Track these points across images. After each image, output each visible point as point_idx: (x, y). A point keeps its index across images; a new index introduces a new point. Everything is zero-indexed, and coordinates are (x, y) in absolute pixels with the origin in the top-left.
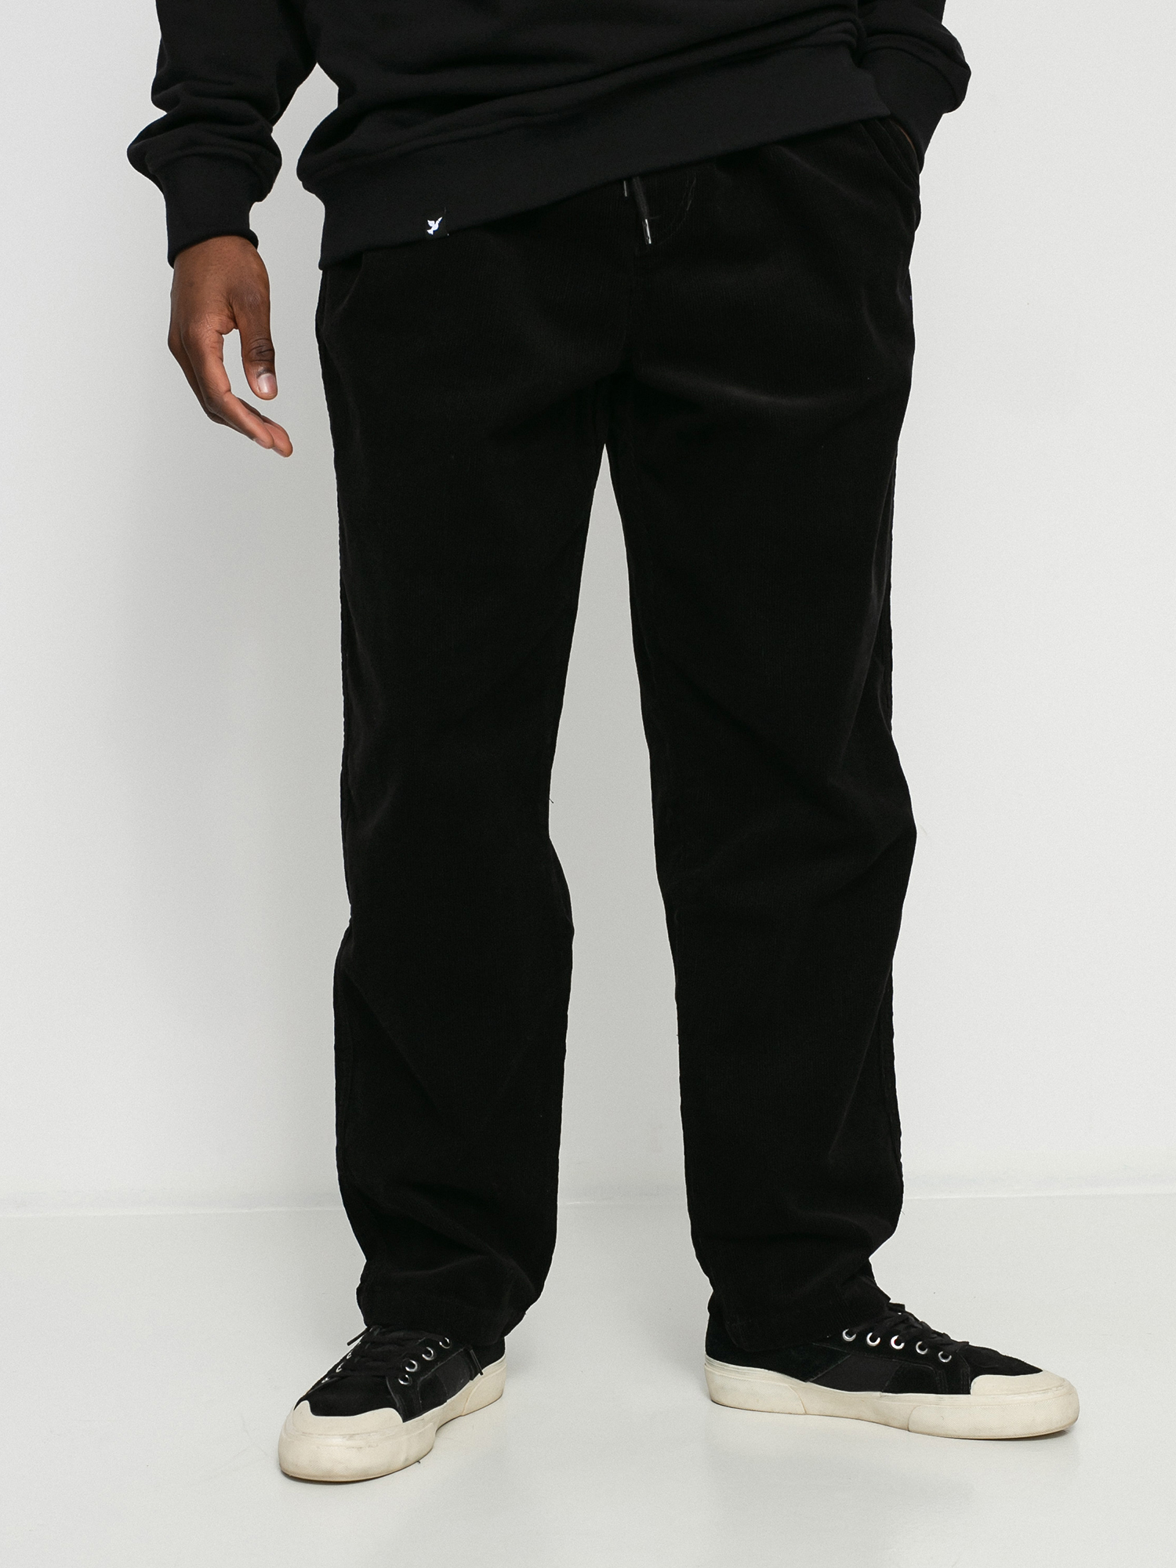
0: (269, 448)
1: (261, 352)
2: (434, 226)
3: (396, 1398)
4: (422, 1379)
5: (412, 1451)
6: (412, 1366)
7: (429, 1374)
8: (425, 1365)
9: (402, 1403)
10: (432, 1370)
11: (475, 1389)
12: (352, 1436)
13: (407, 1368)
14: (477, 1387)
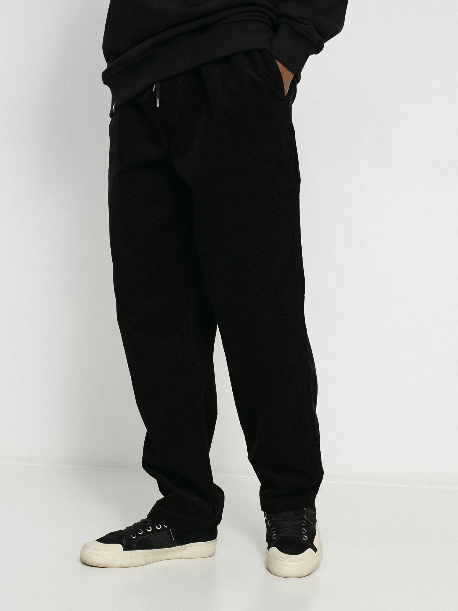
3: (124, 541)
4: (141, 537)
5: (125, 563)
6: (141, 532)
7: (146, 537)
8: (146, 533)
9: (126, 543)
10: (148, 535)
11: (187, 549)
12: (96, 550)
13: (138, 532)
14: (189, 549)
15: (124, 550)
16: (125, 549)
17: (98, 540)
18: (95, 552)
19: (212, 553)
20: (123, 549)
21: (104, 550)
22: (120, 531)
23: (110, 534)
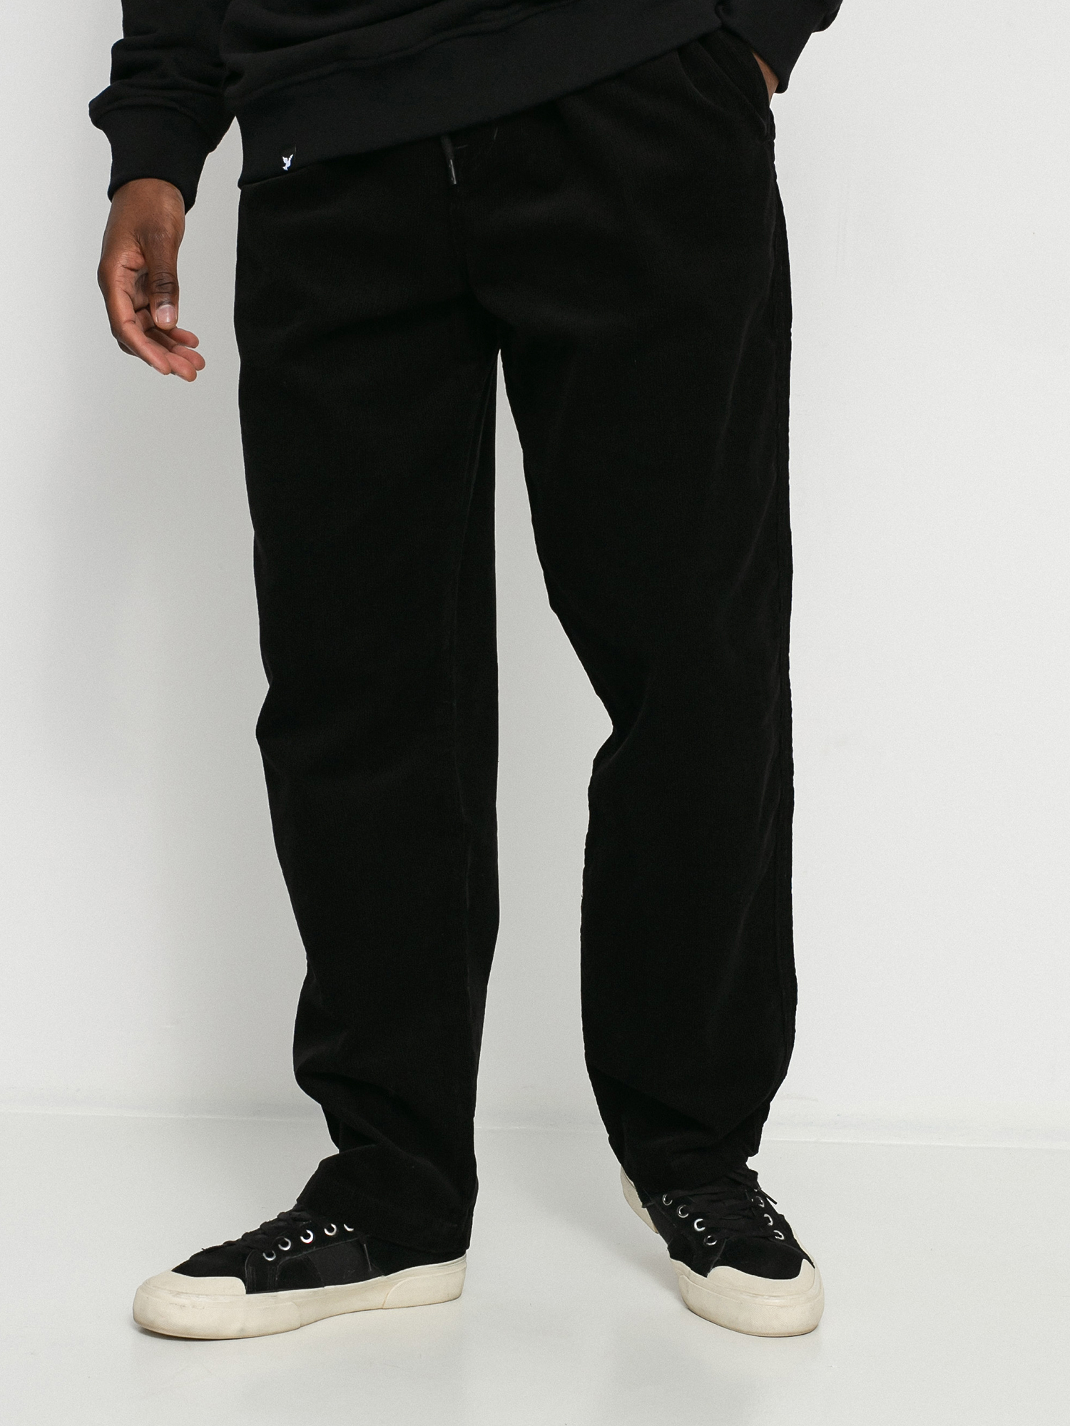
0: (167, 374)
1: (160, 285)
2: (287, 162)
3: (247, 1270)
4: (288, 1258)
5: (253, 1325)
6: (285, 1244)
7: (298, 1256)
8: (298, 1246)
9: (253, 1275)
10: (305, 1253)
11: (398, 1285)
12: (179, 1294)
13: (280, 1246)
14: (402, 1282)
15: (248, 1292)
16: (250, 1290)
17: (177, 1270)
18: (176, 1300)
19: (455, 1292)
20: (245, 1291)
21: (199, 1295)
22: (229, 1244)
23: (202, 1252)
